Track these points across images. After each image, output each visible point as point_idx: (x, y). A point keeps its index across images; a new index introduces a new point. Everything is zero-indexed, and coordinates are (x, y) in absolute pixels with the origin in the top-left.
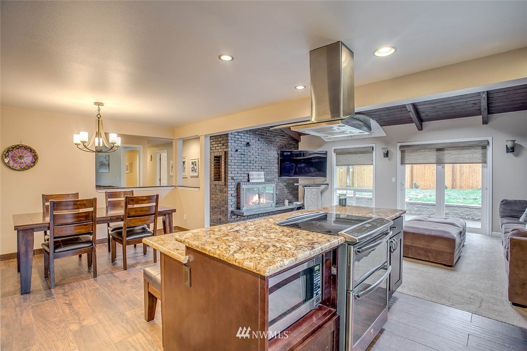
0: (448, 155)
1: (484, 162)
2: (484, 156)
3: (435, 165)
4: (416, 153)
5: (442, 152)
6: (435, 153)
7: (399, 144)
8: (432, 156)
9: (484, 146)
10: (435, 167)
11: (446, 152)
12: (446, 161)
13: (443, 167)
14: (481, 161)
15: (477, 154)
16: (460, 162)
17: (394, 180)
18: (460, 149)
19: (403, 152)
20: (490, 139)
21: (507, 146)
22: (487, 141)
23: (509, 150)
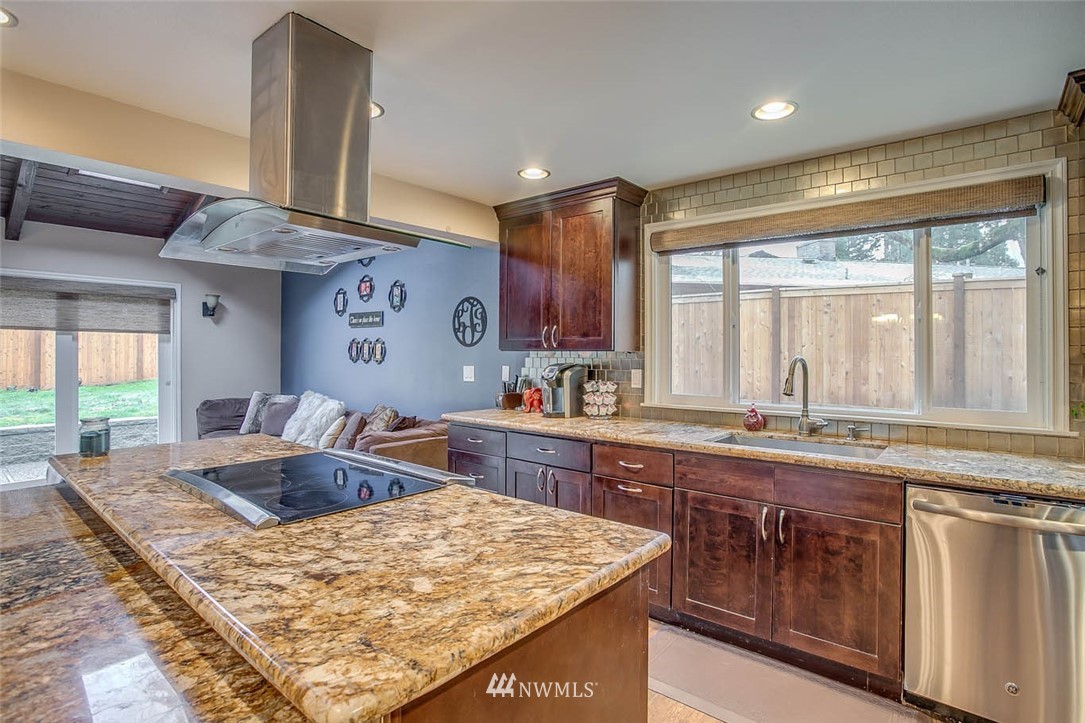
0: (86, 311)
1: (165, 330)
2: (166, 319)
3: (55, 332)
5: (74, 303)
6: (53, 303)
8: (47, 310)
9: (164, 299)
10: (55, 337)
11: (82, 303)
12: (81, 325)
13: (76, 339)
14: (156, 328)
15: (152, 313)
16: (116, 328)
20: (178, 288)
21: (205, 304)
22: (173, 291)
23: (208, 311)
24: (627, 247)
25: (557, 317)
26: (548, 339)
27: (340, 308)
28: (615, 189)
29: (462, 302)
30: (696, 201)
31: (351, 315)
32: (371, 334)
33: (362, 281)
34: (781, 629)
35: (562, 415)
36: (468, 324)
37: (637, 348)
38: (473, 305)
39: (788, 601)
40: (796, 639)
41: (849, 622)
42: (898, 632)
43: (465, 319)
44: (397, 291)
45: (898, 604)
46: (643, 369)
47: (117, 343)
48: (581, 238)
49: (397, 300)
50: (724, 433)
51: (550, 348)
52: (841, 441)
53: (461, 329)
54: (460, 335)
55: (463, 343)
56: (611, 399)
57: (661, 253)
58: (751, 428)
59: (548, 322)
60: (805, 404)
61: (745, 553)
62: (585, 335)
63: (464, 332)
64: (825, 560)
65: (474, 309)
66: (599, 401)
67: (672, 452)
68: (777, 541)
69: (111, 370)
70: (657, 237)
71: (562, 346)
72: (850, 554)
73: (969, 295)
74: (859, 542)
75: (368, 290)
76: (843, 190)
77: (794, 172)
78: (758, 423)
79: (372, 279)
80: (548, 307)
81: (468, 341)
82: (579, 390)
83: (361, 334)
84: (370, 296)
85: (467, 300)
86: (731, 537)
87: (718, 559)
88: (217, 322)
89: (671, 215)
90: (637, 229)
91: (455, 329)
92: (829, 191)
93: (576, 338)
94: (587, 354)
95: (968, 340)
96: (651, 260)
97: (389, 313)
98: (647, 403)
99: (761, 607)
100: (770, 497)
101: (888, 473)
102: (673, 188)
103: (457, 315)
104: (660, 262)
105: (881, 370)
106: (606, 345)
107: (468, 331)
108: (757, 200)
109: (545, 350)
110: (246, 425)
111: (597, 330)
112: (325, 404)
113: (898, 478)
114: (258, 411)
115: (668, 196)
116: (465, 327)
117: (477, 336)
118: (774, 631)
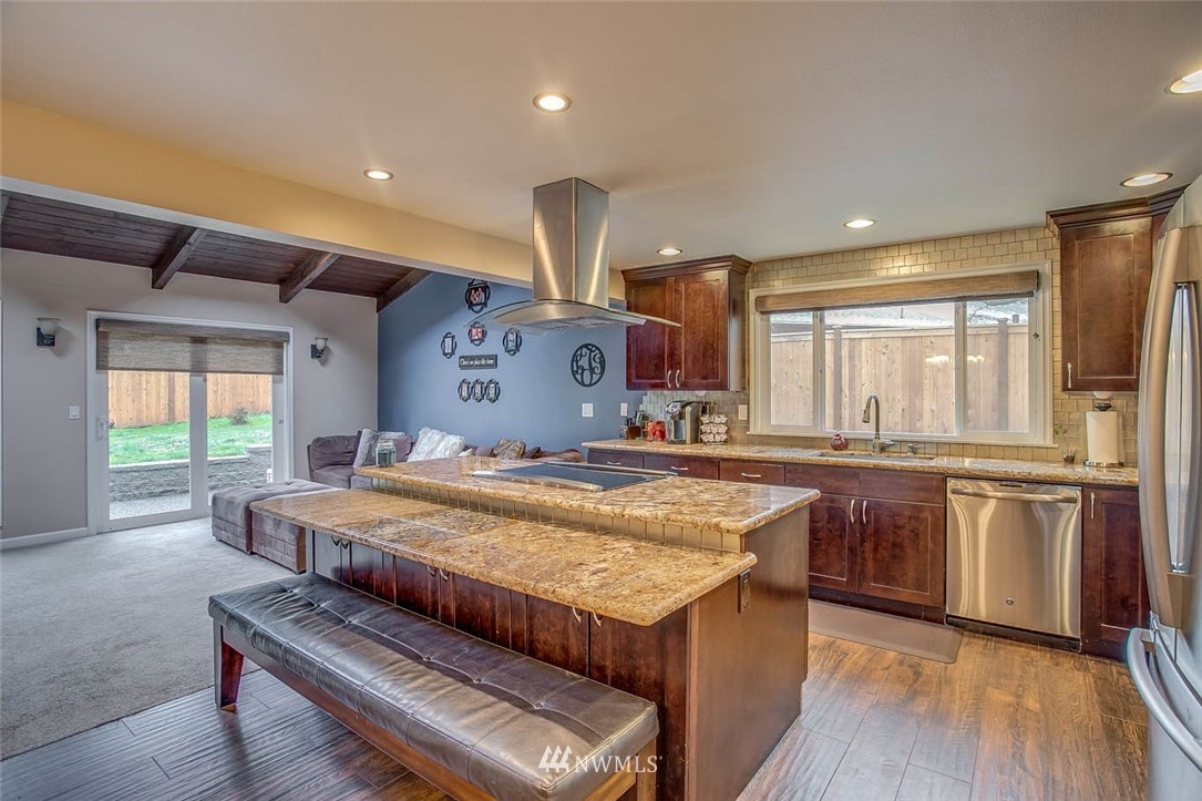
0: (214, 354)
1: (278, 372)
2: (279, 360)
3: (188, 374)
4: (144, 344)
5: (204, 347)
6: (188, 347)
7: (94, 314)
8: (183, 353)
9: (278, 342)
10: (188, 380)
12: (210, 366)
13: (204, 380)
14: (270, 370)
15: (265, 355)
17: (74, 412)
18: (240, 344)
19: (102, 337)
20: (291, 331)
21: (314, 347)
22: (288, 334)
23: (316, 353)
24: (736, 305)
25: (680, 363)
26: (672, 380)
27: (448, 350)
28: (730, 263)
29: (581, 348)
30: (792, 273)
31: (461, 357)
32: (485, 375)
33: (473, 326)
34: (864, 584)
35: (683, 442)
36: (586, 366)
37: (744, 388)
38: (591, 351)
39: (870, 564)
40: (875, 589)
41: (911, 574)
42: (942, 576)
43: (584, 362)
44: (511, 337)
45: (943, 559)
46: (748, 405)
47: (148, 382)
48: (701, 300)
49: (511, 345)
50: (818, 452)
51: (674, 388)
52: (903, 455)
53: (580, 371)
54: (579, 377)
55: (582, 384)
56: (723, 429)
57: (762, 313)
58: (836, 448)
59: (671, 367)
60: (877, 430)
61: (838, 533)
62: (705, 378)
63: (582, 373)
64: (894, 533)
65: (593, 354)
66: (714, 430)
67: (784, 463)
68: (861, 522)
69: (142, 411)
70: (760, 301)
71: (685, 386)
72: (911, 528)
73: (1011, 339)
74: (917, 518)
75: (480, 335)
76: (905, 271)
77: (869, 255)
78: (841, 445)
79: (483, 326)
80: (671, 355)
81: (587, 382)
82: (697, 422)
83: (472, 375)
84: (482, 340)
85: (586, 346)
86: (828, 522)
87: (818, 540)
88: (323, 364)
89: (772, 283)
90: (743, 292)
91: (573, 371)
92: (894, 272)
93: (697, 380)
94: (702, 393)
95: (1011, 378)
96: (755, 318)
97: (503, 357)
98: (752, 431)
99: (851, 571)
100: (855, 492)
101: (935, 470)
102: (772, 261)
103: (575, 359)
104: (762, 320)
105: (934, 407)
106: (723, 386)
107: (587, 374)
108: (841, 276)
109: (669, 389)
110: (359, 459)
111: (714, 374)
112: (446, 439)
113: (942, 474)
114: (371, 447)
115: (769, 267)
116: (583, 370)
117: (596, 377)
118: (860, 585)
